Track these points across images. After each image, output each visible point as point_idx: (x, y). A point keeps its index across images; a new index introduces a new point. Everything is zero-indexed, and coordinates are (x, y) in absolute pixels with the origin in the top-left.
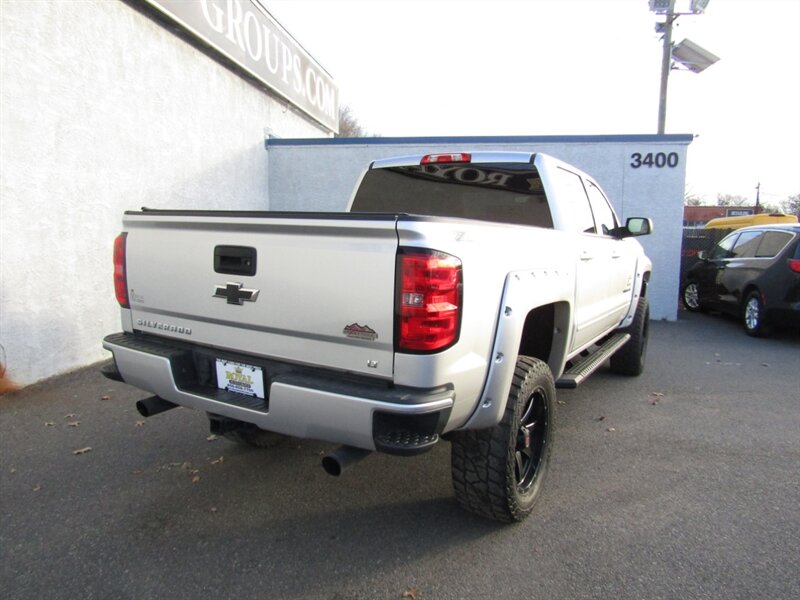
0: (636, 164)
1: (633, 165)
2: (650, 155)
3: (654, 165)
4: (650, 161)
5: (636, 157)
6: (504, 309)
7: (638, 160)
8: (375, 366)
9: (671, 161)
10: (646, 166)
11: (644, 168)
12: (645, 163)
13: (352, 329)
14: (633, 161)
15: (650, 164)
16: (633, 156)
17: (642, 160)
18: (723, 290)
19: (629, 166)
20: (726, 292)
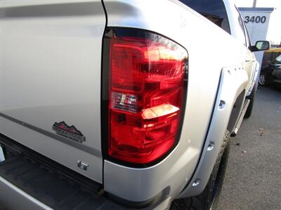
0: (247, 21)
2: (253, 17)
3: (255, 22)
4: (253, 20)
5: (247, 18)
6: (218, 102)
8: (85, 168)
9: (263, 20)
10: (251, 22)
13: (60, 127)
17: (250, 19)
18: (275, 77)
20: (277, 78)
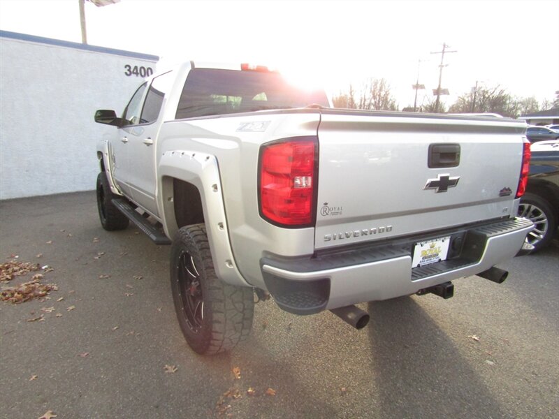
0: (128, 73)
1: (126, 73)
2: (136, 68)
3: (139, 75)
4: (137, 72)
5: (128, 68)
7: (129, 70)
9: (150, 73)
10: (135, 75)
11: (133, 76)
12: (134, 73)
14: (126, 70)
15: (137, 74)
16: (126, 67)
17: (132, 70)
19: (124, 74)
